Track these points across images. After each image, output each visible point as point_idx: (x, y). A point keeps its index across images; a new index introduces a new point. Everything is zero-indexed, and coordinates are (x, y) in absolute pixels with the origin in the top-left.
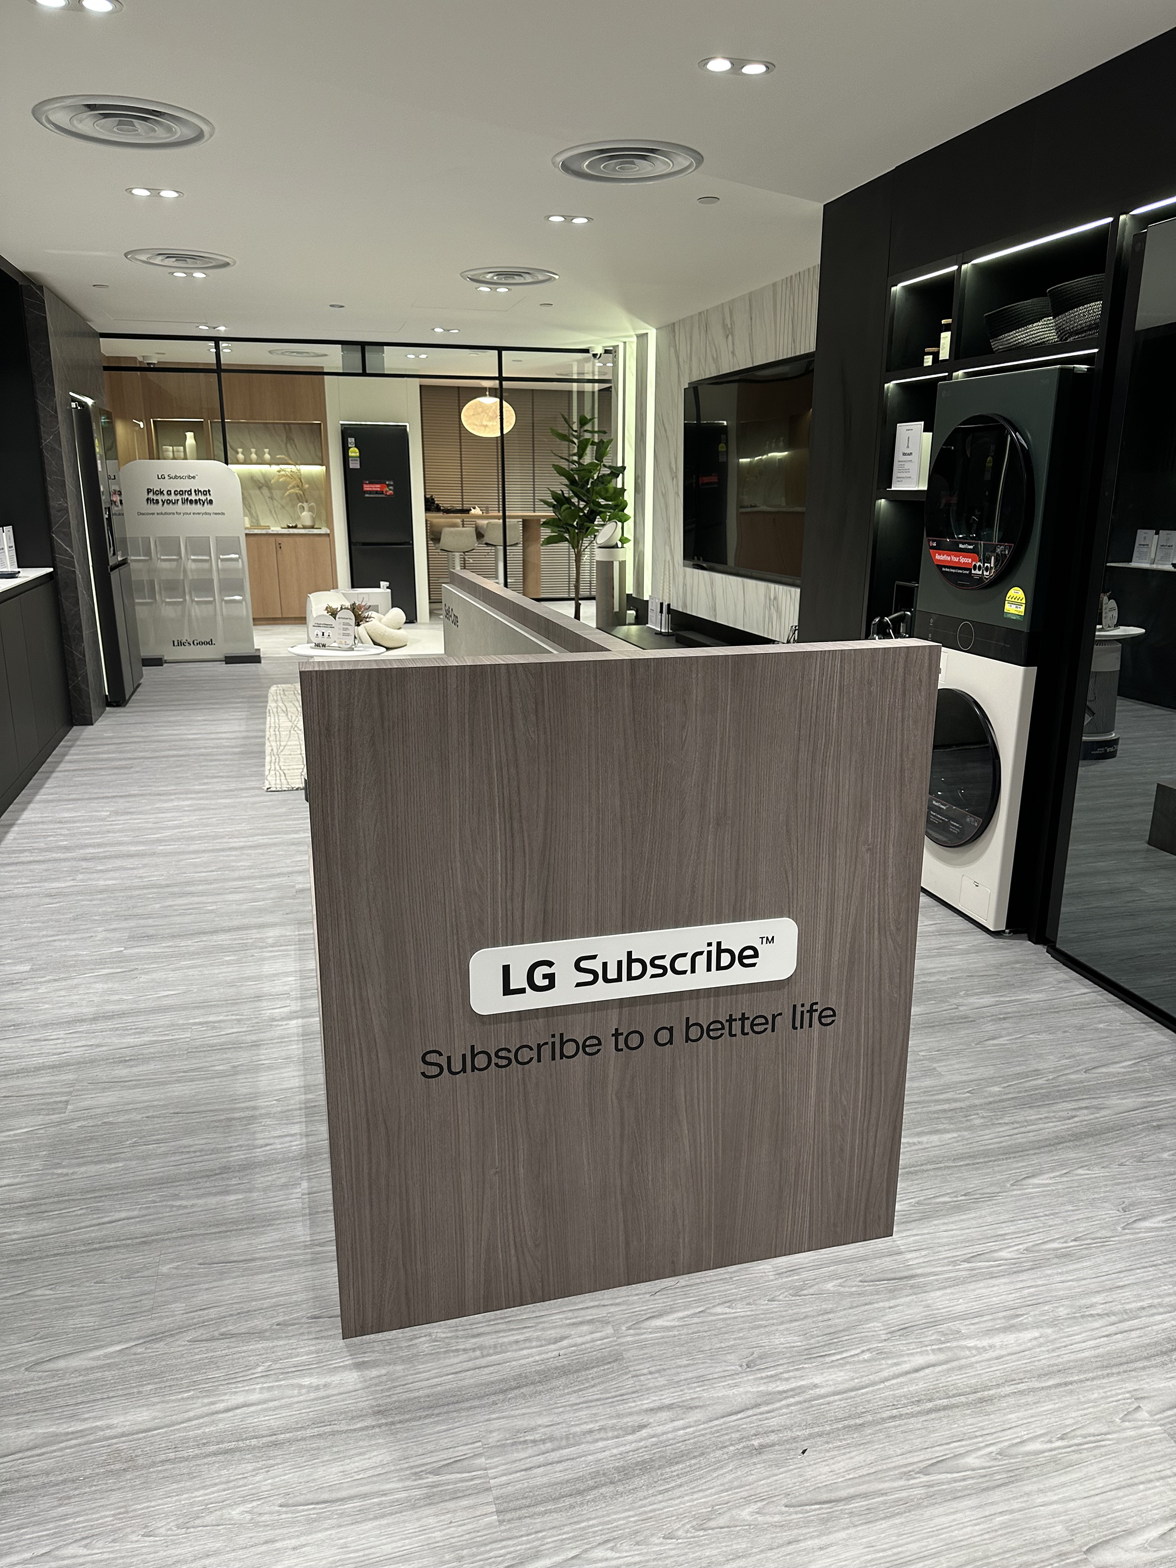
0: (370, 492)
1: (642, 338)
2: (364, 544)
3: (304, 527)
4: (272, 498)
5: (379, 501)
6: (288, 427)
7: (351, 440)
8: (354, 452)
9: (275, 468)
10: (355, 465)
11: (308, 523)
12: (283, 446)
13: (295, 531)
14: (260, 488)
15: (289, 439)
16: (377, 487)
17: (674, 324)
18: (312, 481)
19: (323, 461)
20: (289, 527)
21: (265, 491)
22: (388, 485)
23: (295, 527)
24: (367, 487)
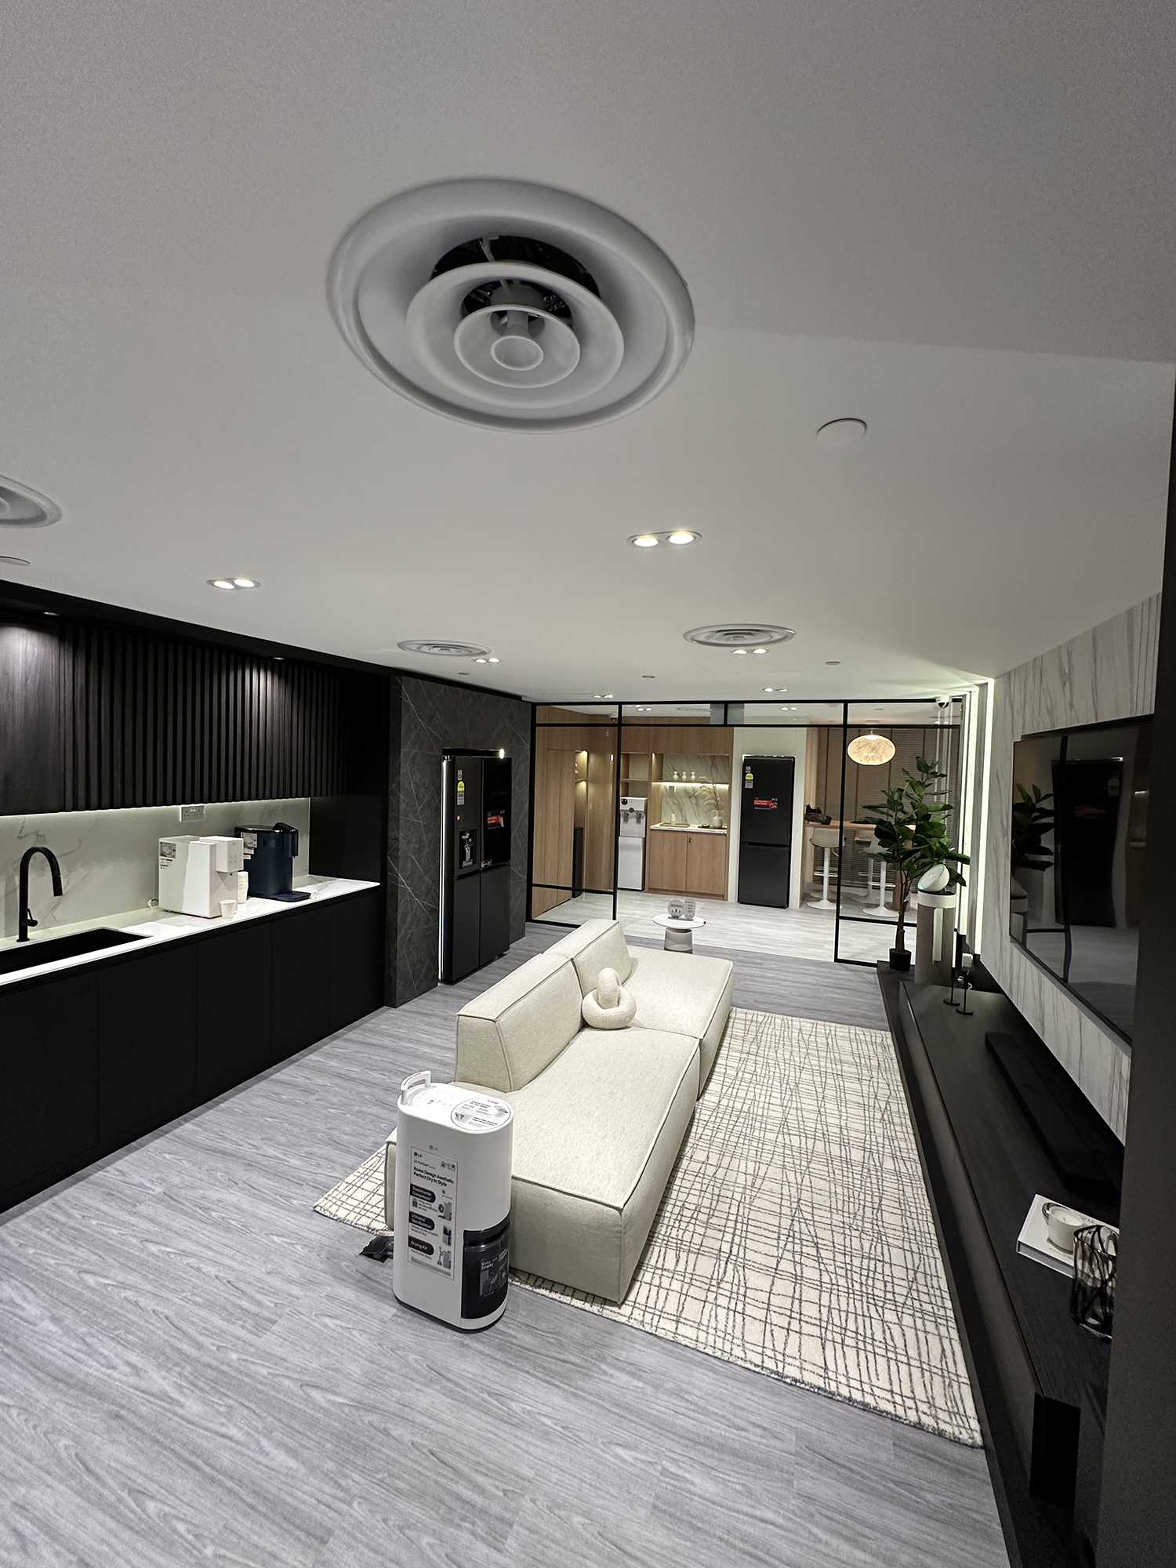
0: (759, 806)
1: (983, 686)
2: (750, 844)
3: (715, 828)
4: (697, 805)
5: (766, 813)
6: (713, 758)
7: (749, 768)
8: (750, 777)
9: (698, 785)
10: (750, 786)
11: (717, 825)
12: (709, 769)
13: (707, 830)
14: (690, 797)
15: (714, 765)
16: (764, 803)
17: (1010, 672)
18: (722, 793)
19: (729, 783)
20: (703, 827)
21: (693, 800)
22: (774, 802)
23: (708, 827)
24: (757, 802)
